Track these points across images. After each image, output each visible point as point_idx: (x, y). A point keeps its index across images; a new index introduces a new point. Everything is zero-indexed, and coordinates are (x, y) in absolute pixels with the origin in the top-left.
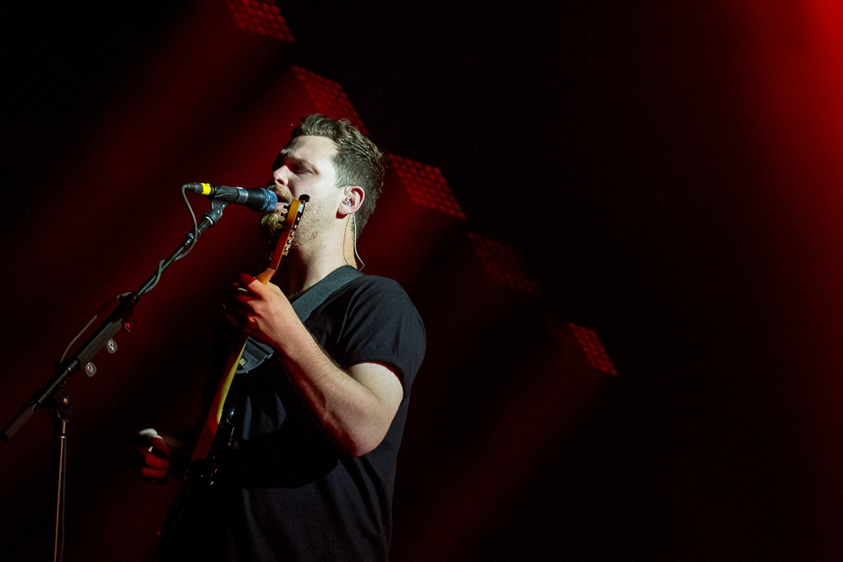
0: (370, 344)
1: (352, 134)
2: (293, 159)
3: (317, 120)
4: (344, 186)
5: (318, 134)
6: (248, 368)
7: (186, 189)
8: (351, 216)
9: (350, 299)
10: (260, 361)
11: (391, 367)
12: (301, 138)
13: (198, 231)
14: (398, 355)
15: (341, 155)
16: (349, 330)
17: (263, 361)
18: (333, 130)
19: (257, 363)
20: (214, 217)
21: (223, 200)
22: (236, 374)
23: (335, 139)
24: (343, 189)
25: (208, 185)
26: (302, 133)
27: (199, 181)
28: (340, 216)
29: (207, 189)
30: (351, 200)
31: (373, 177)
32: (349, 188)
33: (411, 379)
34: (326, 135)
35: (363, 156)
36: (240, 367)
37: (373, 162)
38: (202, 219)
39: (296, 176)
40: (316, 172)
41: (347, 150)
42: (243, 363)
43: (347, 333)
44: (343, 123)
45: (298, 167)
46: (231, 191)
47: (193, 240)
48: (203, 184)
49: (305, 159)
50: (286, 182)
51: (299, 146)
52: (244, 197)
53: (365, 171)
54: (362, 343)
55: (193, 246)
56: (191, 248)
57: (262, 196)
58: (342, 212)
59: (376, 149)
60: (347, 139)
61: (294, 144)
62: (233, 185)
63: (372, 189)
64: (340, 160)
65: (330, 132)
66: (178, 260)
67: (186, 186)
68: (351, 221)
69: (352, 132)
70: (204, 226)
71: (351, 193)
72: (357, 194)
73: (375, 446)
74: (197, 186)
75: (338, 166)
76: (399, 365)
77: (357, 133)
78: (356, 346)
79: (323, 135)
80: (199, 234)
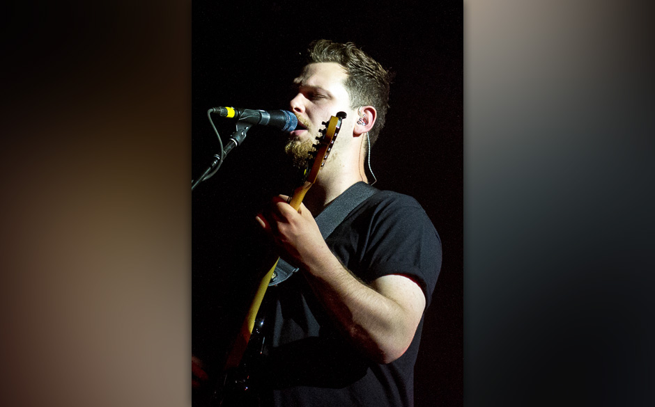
0: (393, 257)
1: (359, 57)
2: (307, 87)
3: (324, 47)
4: (357, 107)
5: (327, 60)
6: (278, 281)
7: (212, 113)
8: (365, 134)
9: (372, 215)
10: (288, 274)
11: (414, 278)
12: (312, 66)
13: (224, 152)
14: (419, 267)
15: (351, 78)
16: (373, 244)
17: (291, 274)
18: (341, 54)
19: (286, 276)
20: (238, 138)
21: (246, 122)
22: (269, 287)
23: (344, 63)
24: (356, 110)
25: (232, 108)
26: (312, 61)
27: (224, 105)
28: (355, 135)
29: (231, 112)
30: (364, 119)
31: (381, 95)
32: (362, 109)
33: (432, 287)
34: (335, 60)
35: (371, 77)
36: (272, 281)
37: (380, 81)
38: (227, 141)
39: (311, 103)
40: (330, 97)
41: (356, 73)
42: (274, 277)
43: (370, 249)
44: (350, 47)
45: (313, 95)
46: (254, 113)
47: (219, 161)
48: (227, 108)
49: (320, 85)
50: (303, 109)
51: (312, 75)
52: (266, 119)
53: (375, 91)
54: (385, 258)
55: (219, 166)
56: (218, 169)
57: (283, 118)
58: (358, 132)
59: (380, 67)
60: (355, 63)
61: (306, 73)
62: (256, 108)
63: (382, 106)
64: (351, 83)
65: (338, 57)
66: (207, 180)
67: (211, 110)
68: (365, 139)
69: (358, 55)
70: (230, 147)
71: (363, 113)
72: (369, 112)
73: (402, 353)
74: (222, 110)
75: (350, 90)
76: (421, 275)
77: (362, 55)
78: (380, 259)
79: (332, 60)
80: (224, 155)
